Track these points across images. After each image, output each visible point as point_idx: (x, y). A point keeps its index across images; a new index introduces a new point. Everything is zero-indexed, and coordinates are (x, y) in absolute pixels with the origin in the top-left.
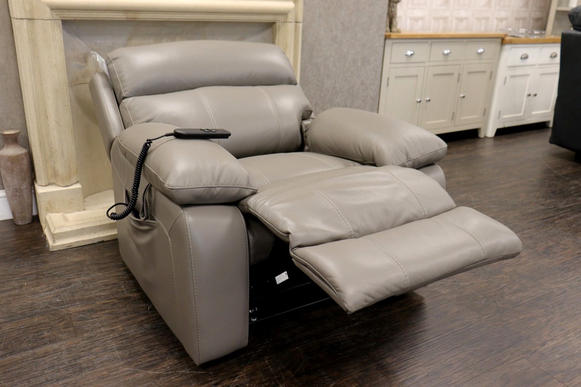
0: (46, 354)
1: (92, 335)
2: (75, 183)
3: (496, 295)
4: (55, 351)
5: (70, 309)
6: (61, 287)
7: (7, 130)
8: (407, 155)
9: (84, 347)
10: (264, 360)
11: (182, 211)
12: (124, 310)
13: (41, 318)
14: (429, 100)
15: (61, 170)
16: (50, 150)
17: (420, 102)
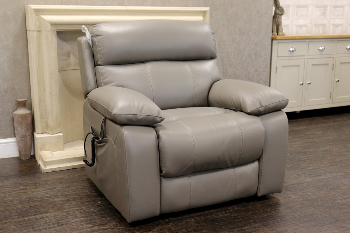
0: (42, 218)
1: (68, 211)
2: (59, 133)
3: (330, 200)
4: (47, 217)
5: (55, 199)
6: (50, 189)
7: (20, 99)
8: (260, 103)
9: (64, 216)
10: (169, 224)
11: (121, 128)
12: (87, 200)
13: (38, 202)
14: (310, 83)
15: (51, 123)
16: (45, 111)
17: (303, 84)
